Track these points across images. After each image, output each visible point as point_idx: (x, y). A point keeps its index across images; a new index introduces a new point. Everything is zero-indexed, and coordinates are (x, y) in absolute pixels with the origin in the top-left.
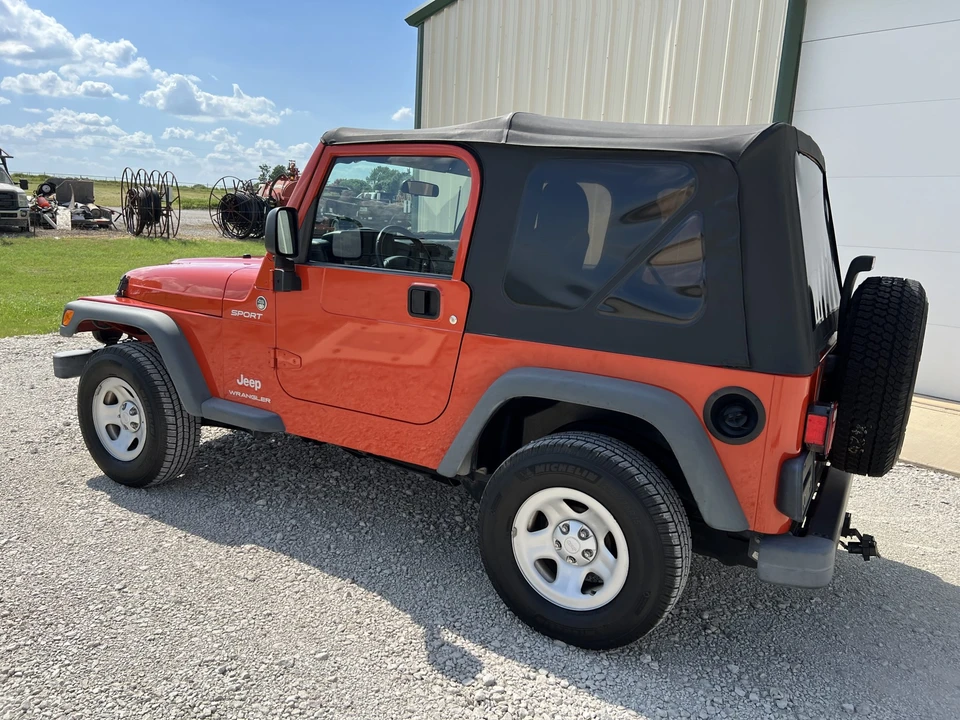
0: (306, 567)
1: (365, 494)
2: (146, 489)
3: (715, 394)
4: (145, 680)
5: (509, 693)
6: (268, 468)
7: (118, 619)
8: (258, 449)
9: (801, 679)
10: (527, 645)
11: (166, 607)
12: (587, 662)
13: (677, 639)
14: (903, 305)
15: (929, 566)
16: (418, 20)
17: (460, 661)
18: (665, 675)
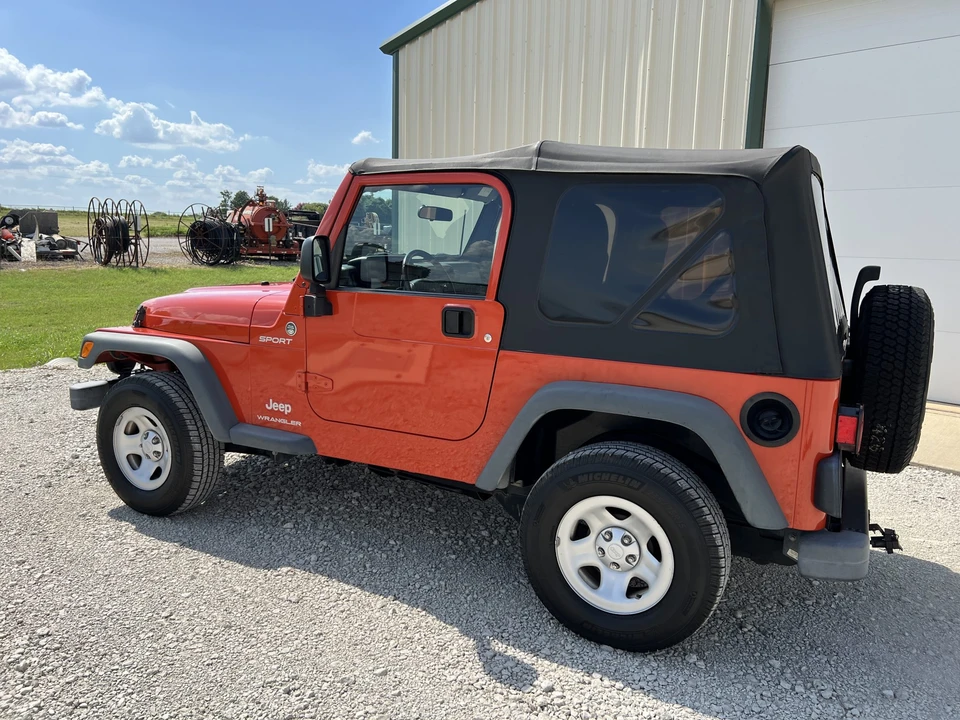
0: (347, 587)
1: (389, 513)
2: (169, 517)
3: (751, 399)
4: (212, 704)
5: (568, 697)
6: (287, 491)
7: (172, 646)
8: (273, 474)
9: (840, 670)
10: (576, 651)
11: (216, 632)
12: (637, 664)
13: (717, 639)
14: (913, 311)
15: (938, 559)
16: (393, 48)
17: (515, 670)
18: (712, 673)
